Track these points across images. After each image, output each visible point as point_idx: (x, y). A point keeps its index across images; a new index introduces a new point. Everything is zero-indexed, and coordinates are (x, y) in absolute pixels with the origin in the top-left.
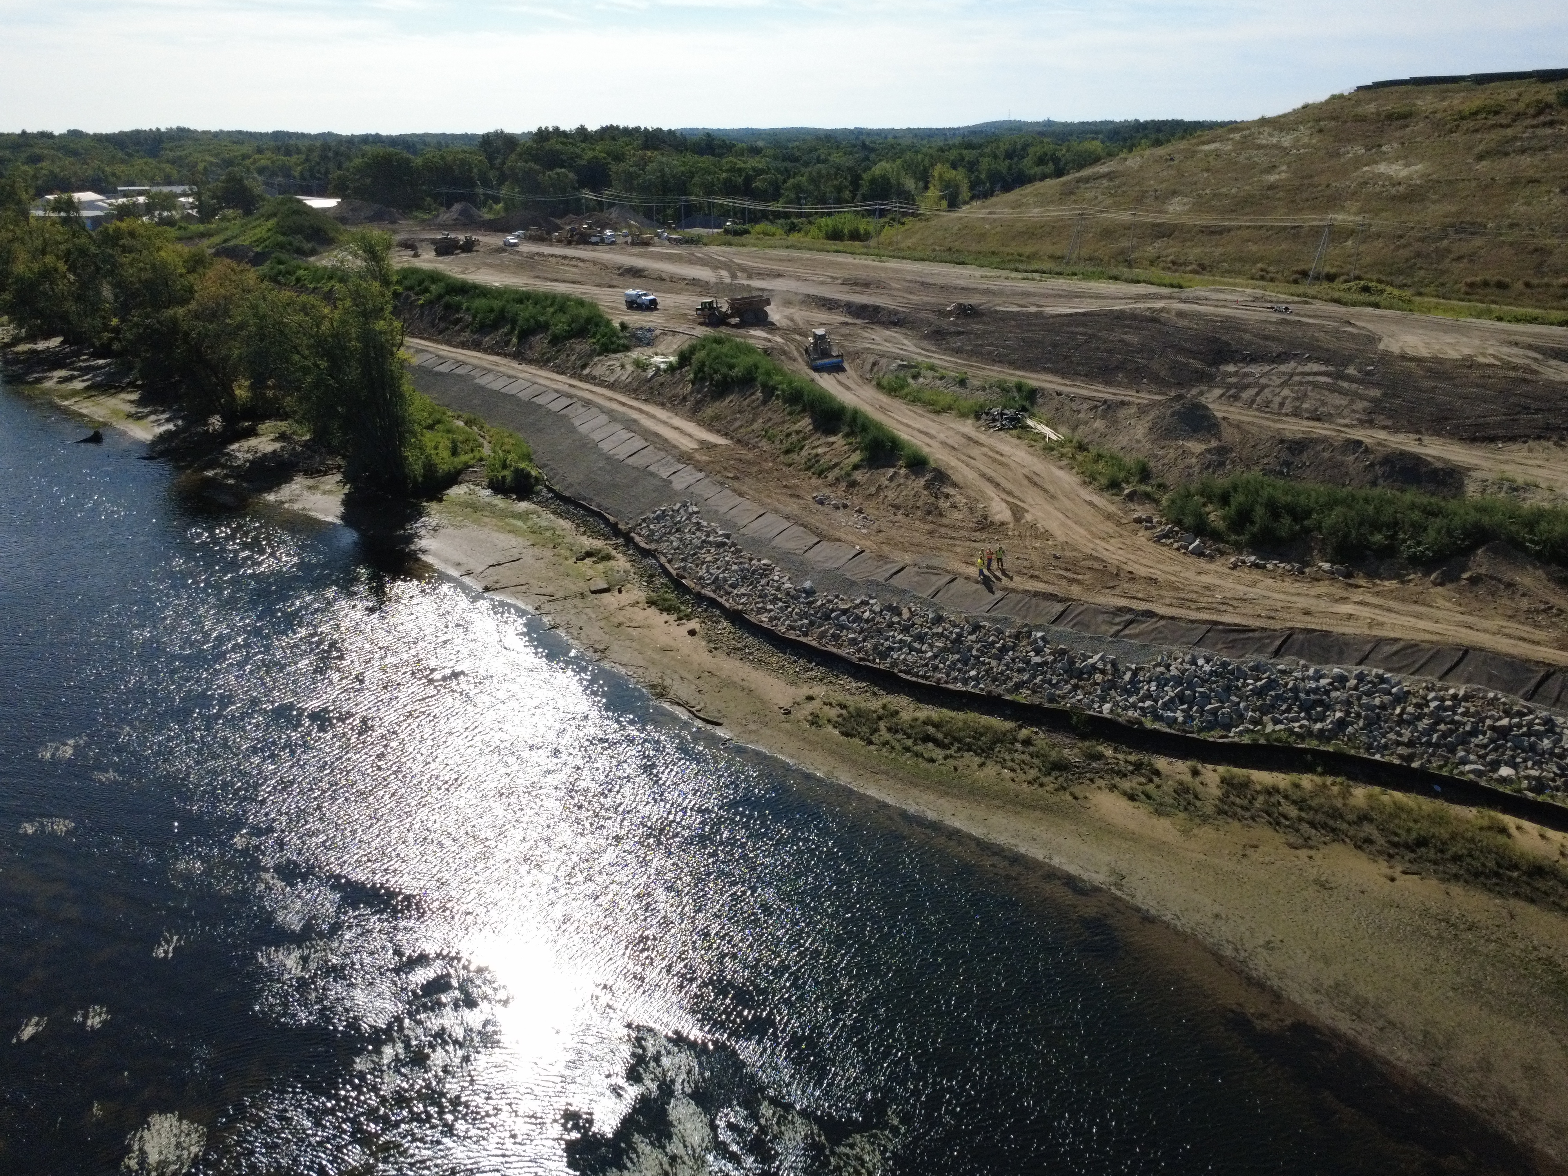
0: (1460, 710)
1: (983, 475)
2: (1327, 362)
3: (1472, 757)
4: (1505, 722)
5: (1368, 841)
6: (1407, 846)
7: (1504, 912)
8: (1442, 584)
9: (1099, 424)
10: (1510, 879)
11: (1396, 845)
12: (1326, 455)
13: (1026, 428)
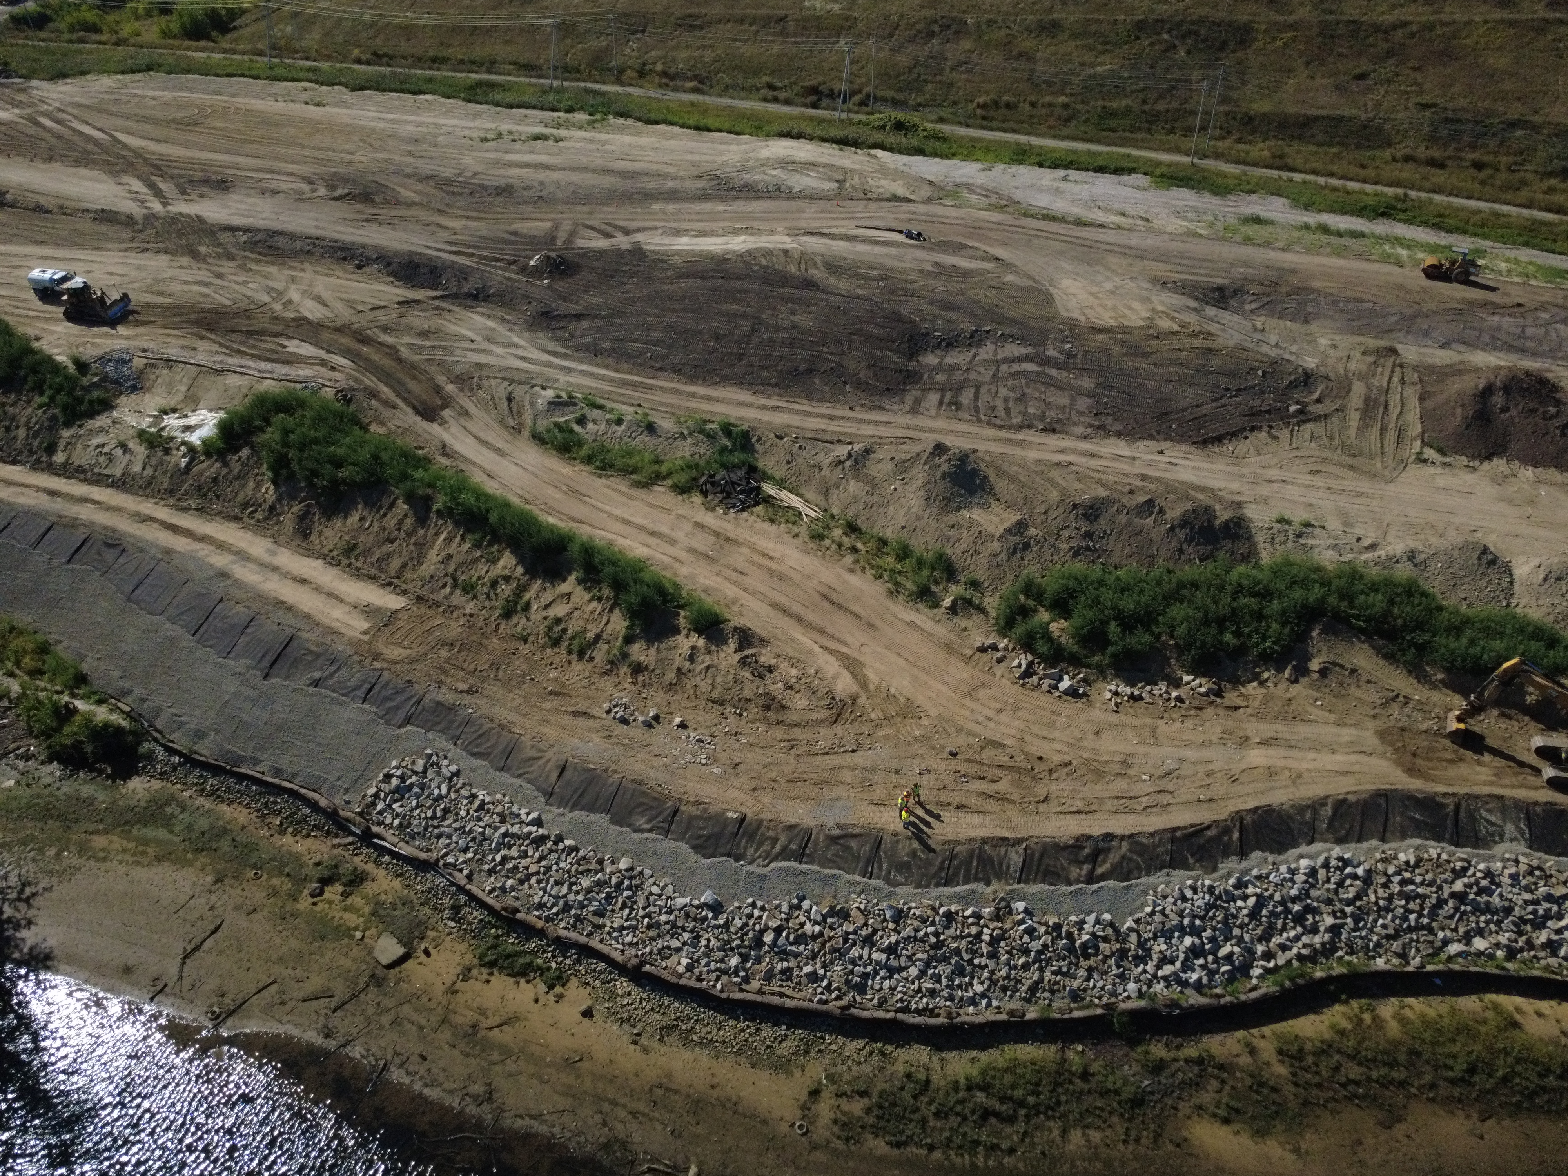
1: (774, 605)
2: (1022, 340)
8: (1296, 681)
9: (853, 487)
12: (1123, 519)
13: (768, 500)
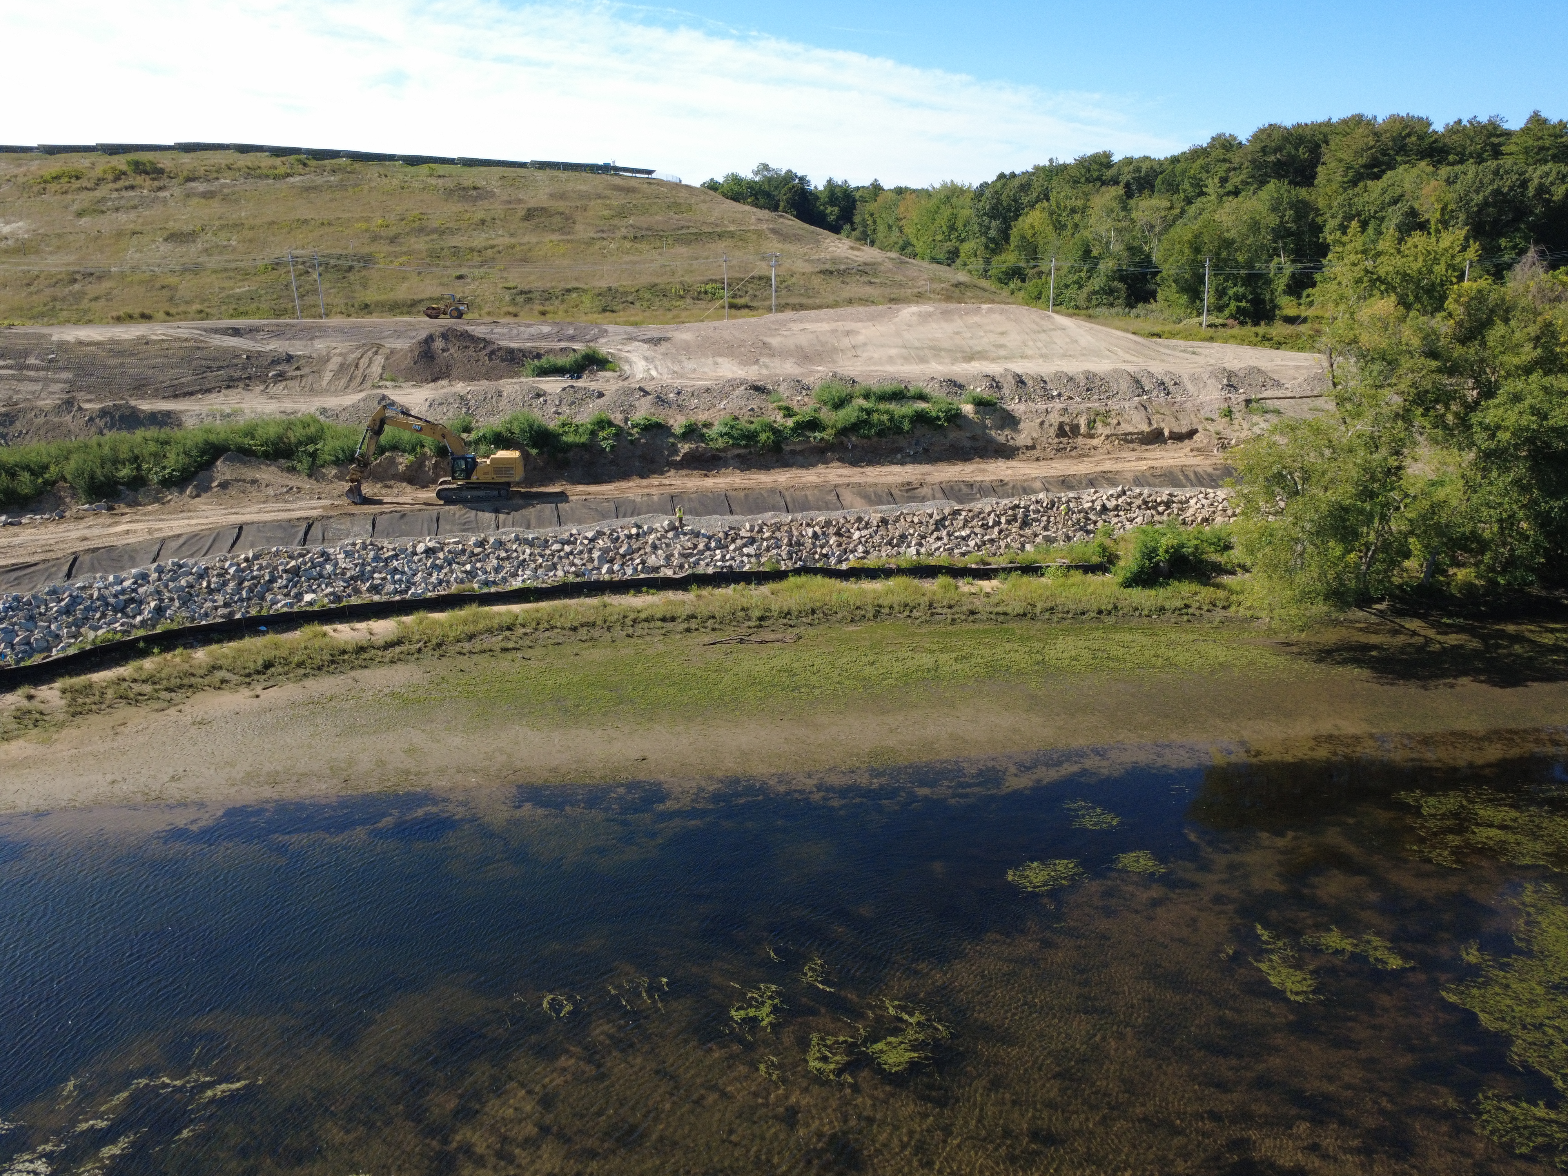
0: (256, 568)
3: (279, 597)
4: (293, 563)
5: (223, 681)
6: (258, 672)
7: (350, 681)
10: (344, 661)
11: (248, 675)
